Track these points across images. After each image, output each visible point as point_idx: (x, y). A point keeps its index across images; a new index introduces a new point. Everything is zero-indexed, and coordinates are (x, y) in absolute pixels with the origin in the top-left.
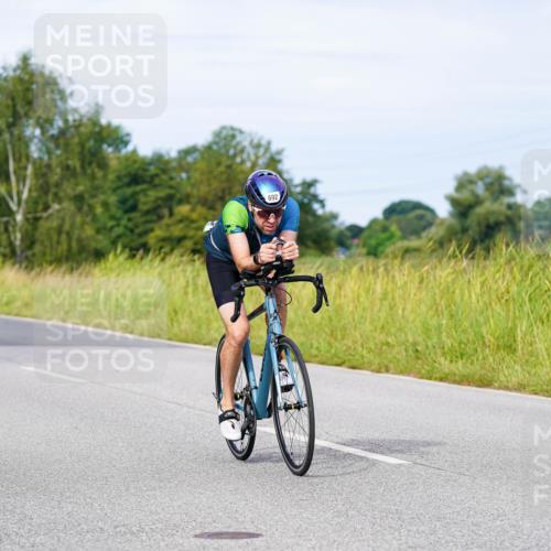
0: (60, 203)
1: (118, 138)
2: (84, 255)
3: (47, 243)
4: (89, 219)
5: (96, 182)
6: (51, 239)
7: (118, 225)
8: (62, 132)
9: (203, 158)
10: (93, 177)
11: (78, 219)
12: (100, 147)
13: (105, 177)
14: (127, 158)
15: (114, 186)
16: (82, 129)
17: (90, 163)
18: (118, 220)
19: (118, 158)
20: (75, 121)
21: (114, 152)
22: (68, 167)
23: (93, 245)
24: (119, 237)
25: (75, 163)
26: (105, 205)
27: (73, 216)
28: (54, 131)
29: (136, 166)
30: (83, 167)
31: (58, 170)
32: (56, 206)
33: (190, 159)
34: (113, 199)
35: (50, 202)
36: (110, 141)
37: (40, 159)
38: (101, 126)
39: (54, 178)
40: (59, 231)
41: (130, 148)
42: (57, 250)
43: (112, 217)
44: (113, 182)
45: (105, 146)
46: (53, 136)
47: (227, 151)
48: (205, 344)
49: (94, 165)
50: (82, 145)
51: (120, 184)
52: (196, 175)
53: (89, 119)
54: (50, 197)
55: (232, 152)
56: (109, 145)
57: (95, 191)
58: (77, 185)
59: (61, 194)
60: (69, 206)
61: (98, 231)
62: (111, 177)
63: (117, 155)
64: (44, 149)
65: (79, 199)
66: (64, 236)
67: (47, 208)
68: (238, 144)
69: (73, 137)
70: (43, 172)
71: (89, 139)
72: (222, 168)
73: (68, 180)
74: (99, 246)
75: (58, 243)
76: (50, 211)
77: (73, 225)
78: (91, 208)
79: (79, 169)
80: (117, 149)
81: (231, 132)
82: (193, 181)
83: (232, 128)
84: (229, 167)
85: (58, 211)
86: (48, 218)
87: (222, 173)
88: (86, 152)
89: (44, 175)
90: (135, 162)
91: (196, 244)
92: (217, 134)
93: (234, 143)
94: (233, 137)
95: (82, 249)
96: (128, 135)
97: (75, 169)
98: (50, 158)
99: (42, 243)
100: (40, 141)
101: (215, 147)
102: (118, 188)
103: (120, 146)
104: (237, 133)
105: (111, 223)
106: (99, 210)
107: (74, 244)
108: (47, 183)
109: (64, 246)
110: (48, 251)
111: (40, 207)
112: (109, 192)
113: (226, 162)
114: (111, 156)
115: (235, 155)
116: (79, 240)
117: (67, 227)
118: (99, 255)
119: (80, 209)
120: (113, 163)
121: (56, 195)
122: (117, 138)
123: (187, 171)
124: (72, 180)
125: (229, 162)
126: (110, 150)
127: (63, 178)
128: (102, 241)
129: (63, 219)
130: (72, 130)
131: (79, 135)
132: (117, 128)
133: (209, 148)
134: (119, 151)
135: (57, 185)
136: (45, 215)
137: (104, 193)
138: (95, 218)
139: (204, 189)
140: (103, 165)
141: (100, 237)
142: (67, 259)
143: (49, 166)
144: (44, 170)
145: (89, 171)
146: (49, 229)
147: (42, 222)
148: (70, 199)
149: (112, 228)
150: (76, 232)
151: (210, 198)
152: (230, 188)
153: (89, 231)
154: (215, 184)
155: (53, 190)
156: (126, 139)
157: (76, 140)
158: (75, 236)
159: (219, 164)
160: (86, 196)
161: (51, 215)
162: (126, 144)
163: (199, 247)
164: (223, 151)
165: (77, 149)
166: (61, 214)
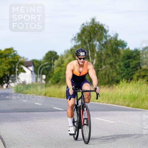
2: (113, 82)
3: (101, 78)
4: (114, 70)
5: (117, 59)
6: (103, 77)
7: (124, 72)
8: (106, 43)
10: (116, 56)
11: (111, 71)
13: (119, 57)
14: (126, 51)
15: (122, 60)
18: (124, 70)
20: (109, 39)
22: (107, 54)
23: (116, 78)
25: (110, 52)
26: (120, 66)
27: (110, 70)
28: (103, 43)
29: (129, 53)
31: (104, 55)
32: (104, 67)
34: (122, 64)
36: (120, 45)
37: (99, 51)
39: (103, 58)
40: (105, 74)
41: (127, 47)
43: (122, 70)
44: (122, 58)
45: (119, 47)
49: (116, 53)
50: (112, 47)
51: (124, 59)
53: (114, 38)
54: (102, 64)
56: (120, 47)
57: (116, 61)
58: (111, 59)
59: (106, 63)
60: (108, 66)
61: (117, 74)
62: (121, 57)
63: (123, 50)
64: (100, 48)
65: (111, 64)
66: (107, 76)
67: (101, 67)
70: (100, 56)
71: (114, 45)
73: (108, 58)
74: (118, 79)
75: (105, 78)
76: (102, 68)
77: (110, 72)
78: (115, 67)
79: (111, 55)
85: (105, 68)
86: (101, 70)
88: (113, 49)
89: (100, 57)
95: (113, 80)
96: (126, 43)
98: (102, 51)
100: (99, 46)
102: (124, 60)
103: (124, 47)
105: (121, 72)
106: (118, 67)
107: (110, 78)
108: (101, 60)
109: (107, 79)
110: (102, 81)
111: (100, 67)
112: (121, 62)
114: (121, 50)
116: (112, 77)
117: (108, 73)
118: (118, 82)
119: (111, 67)
120: (122, 52)
121: (104, 63)
122: (123, 44)
124: (109, 58)
126: (121, 48)
127: (106, 57)
128: (119, 77)
129: (106, 71)
130: (109, 42)
131: (111, 44)
132: (123, 41)
135: (105, 60)
136: (100, 69)
137: (119, 62)
138: (116, 70)
140: (119, 53)
142: (108, 83)
143: (101, 54)
145: (114, 55)
146: (102, 74)
147: (100, 72)
149: (122, 73)
150: (111, 75)
153: (115, 74)
155: (103, 61)
157: (110, 45)
158: (110, 76)
160: (113, 63)
161: (102, 69)
165: (110, 48)
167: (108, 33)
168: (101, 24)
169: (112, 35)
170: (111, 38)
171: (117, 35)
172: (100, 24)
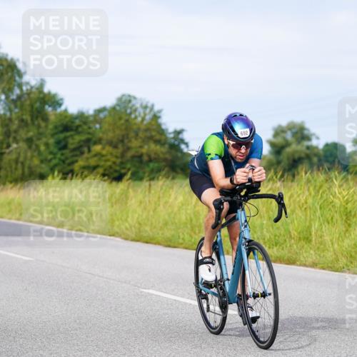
0: (17, 143)
2: (33, 177)
3: (8, 169)
4: (36, 154)
5: (41, 130)
6: (11, 167)
7: (55, 158)
8: (19, 97)
9: (110, 115)
10: (39, 127)
11: (29, 154)
12: (44, 107)
13: (46, 126)
14: (61, 114)
15: (52, 133)
16: (32, 96)
17: (37, 118)
18: (55, 154)
19: (55, 115)
20: (27, 90)
21: (53, 110)
22: (22, 120)
23: (38, 170)
24: (56, 165)
25: (27, 117)
26: (47, 145)
27: (26, 152)
28: (14, 97)
29: (67, 119)
30: (32, 120)
31: (17, 122)
32: (15, 145)
33: (102, 115)
34: (52, 141)
35: (11, 142)
36: (50, 103)
37: (5, 114)
38: (44, 94)
39: (14, 127)
40: (17, 161)
41: (63, 108)
42: (15, 173)
43: (51, 153)
44: (52, 130)
45: (47, 107)
46: (13, 100)
47: (126, 111)
48: (110, 236)
49: (39, 119)
50: (32, 106)
51: (56, 131)
52: (106, 126)
53: (37, 89)
54: (11, 139)
55: (129, 111)
56: (50, 106)
57: (40, 135)
58: (28, 131)
59: (18, 138)
60: (23, 145)
61: (42, 162)
62: (51, 126)
63: (54, 112)
64: (7, 108)
65: (29, 141)
66: (20, 165)
67: (9, 146)
68: (133, 105)
69: (26, 100)
71: (36, 102)
72: (123, 121)
73: (23, 129)
74: (42, 171)
75: (16, 169)
76: (11, 149)
77: (25, 158)
78: (37, 147)
79: (29, 121)
80: (55, 109)
81: (128, 98)
82: (103, 129)
83: (129, 96)
84: (127, 121)
85: (16, 148)
86: (9, 153)
87: (122, 124)
88: (34, 109)
89: (7, 125)
90: (66, 117)
91: (105, 170)
92: (120, 99)
93: (130, 105)
94: (130, 101)
95: (31, 174)
96: (62, 99)
97: (27, 120)
98: (11, 114)
99: (6, 169)
100: (5, 103)
101: (118, 108)
102: (56, 133)
103: (57, 107)
104: (132, 99)
105: (50, 157)
106: (42, 148)
107: (26, 170)
108: (9, 130)
109: (20, 171)
110: (9, 174)
111: (5, 146)
112: (49, 136)
113: (125, 117)
114: (51, 113)
115: (131, 114)
116: (30, 168)
117: (21, 159)
118: (42, 177)
119: (30, 147)
120: (52, 118)
121: (15, 138)
122: (54, 101)
123: (100, 123)
124: (25, 129)
125: (127, 118)
126: (50, 109)
127: (19, 127)
128: (44, 168)
129: (19, 154)
130: (26, 96)
131: (30, 99)
132: (55, 96)
133: (114, 108)
135: (16, 132)
136: (7, 151)
137: (46, 137)
138: (40, 153)
139: (110, 135)
140: (45, 119)
141: (43, 166)
142: (21, 180)
143: (10, 119)
144: (7, 122)
145: (36, 123)
146: (10, 160)
147: (5, 156)
148: (24, 141)
149: (50, 161)
150: (28, 162)
151: (115, 140)
152: (128, 135)
153: (36, 162)
154: (118, 132)
155: (13, 135)
156: (61, 102)
157: (28, 102)
158: (27, 165)
159: (120, 119)
160: (34, 139)
161: (11, 151)
162: (60, 105)
163: (107, 172)
164: (123, 110)
165: (28, 108)
166: (18, 151)
167: (26, 78)
168: (12, 59)
169: (33, 83)
170: (32, 87)
171: (42, 84)
172: (9, 58)
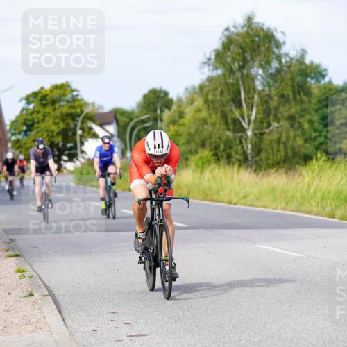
0: (278, 122)
1: (318, 73)
2: (296, 159)
3: (270, 151)
4: (299, 133)
5: (304, 106)
6: (273, 148)
7: (320, 136)
8: (279, 71)
10: (302, 101)
11: (292, 134)
12: (305, 82)
13: (310, 102)
14: (325, 87)
15: (316, 107)
16: (293, 68)
17: (299, 93)
18: (320, 132)
19: (319, 87)
20: (287, 62)
21: (315, 83)
22: (282, 96)
23: (303, 151)
25: (288, 92)
26: (311, 122)
27: (287, 132)
28: (272, 71)
29: (332, 92)
31: (275, 98)
32: (276, 124)
34: (316, 118)
35: (272, 121)
36: (313, 75)
37: (263, 90)
38: (306, 65)
39: (273, 104)
40: (279, 141)
41: (327, 79)
42: (277, 155)
43: (315, 131)
44: (315, 104)
45: (309, 79)
46: (271, 74)
49: (302, 93)
50: (293, 80)
51: (320, 106)
53: (298, 60)
54: (271, 118)
56: (312, 78)
57: (304, 111)
58: (290, 108)
59: (279, 116)
60: (285, 124)
61: (306, 141)
62: (314, 101)
63: (318, 85)
64: (265, 83)
65: (291, 118)
66: (282, 146)
67: (269, 125)
69: (286, 74)
70: (265, 100)
73: (284, 106)
74: (307, 152)
75: (278, 150)
76: (271, 128)
77: (288, 137)
78: (301, 126)
79: (291, 97)
80: (318, 81)
85: (277, 127)
86: (269, 133)
88: (295, 84)
89: (267, 102)
90: (331, 89)
95: (295, 154)
96: (325, 70)
97: (288, 96)
98: (270, 90)
99: (267, 150)
100: (262, 78)
102: (319, 109)
103: (320, 78)
105: (314, 135)
106: (306, 126)
107: (289, 151)
108: (269, 108)
109: (283, 153)
110: (271, 157)
111: (265, 125)
112: (313, 113)
114: (314, 86)
116: (293, 148)
117: (283, 139)
118: (307, 159)
119: (292, 126)
120: (315, 91)
121: (275, 116)
124: (287, 106)
126: (313, 81)
127: (279, 104)
128: (309, 148)
129: (281, 134)
130: (286, 69)
131: (291, 73)
132: (317, 66)
134: (320, 82)
135: (276, 109)
136: (267, 131)
137: (310, 114)
138: (303, 132)
140: (308, 93)
141: (308, 145)
142: (284, 161)
143: (269, 96)
144: (266, 98)
145: (298, 98)
146: (271, 141)
147: (266, 137)
148: (286, 119)
149: (316, 137)
150: (291, 142)
153: (300, 141)
155: (273, 112)
156: (324, 73)
157: (289, 76)
158: (289, 146)
160: (297, 116)
161: (272, 131)
162: (324, 76)
165: (290, 83)
166: (280, 130)
167: (284, 50)
168: (269, 28)
169: (293, 54)
170: (291, 59)
171: (303, 53)
172: (265, 28)
